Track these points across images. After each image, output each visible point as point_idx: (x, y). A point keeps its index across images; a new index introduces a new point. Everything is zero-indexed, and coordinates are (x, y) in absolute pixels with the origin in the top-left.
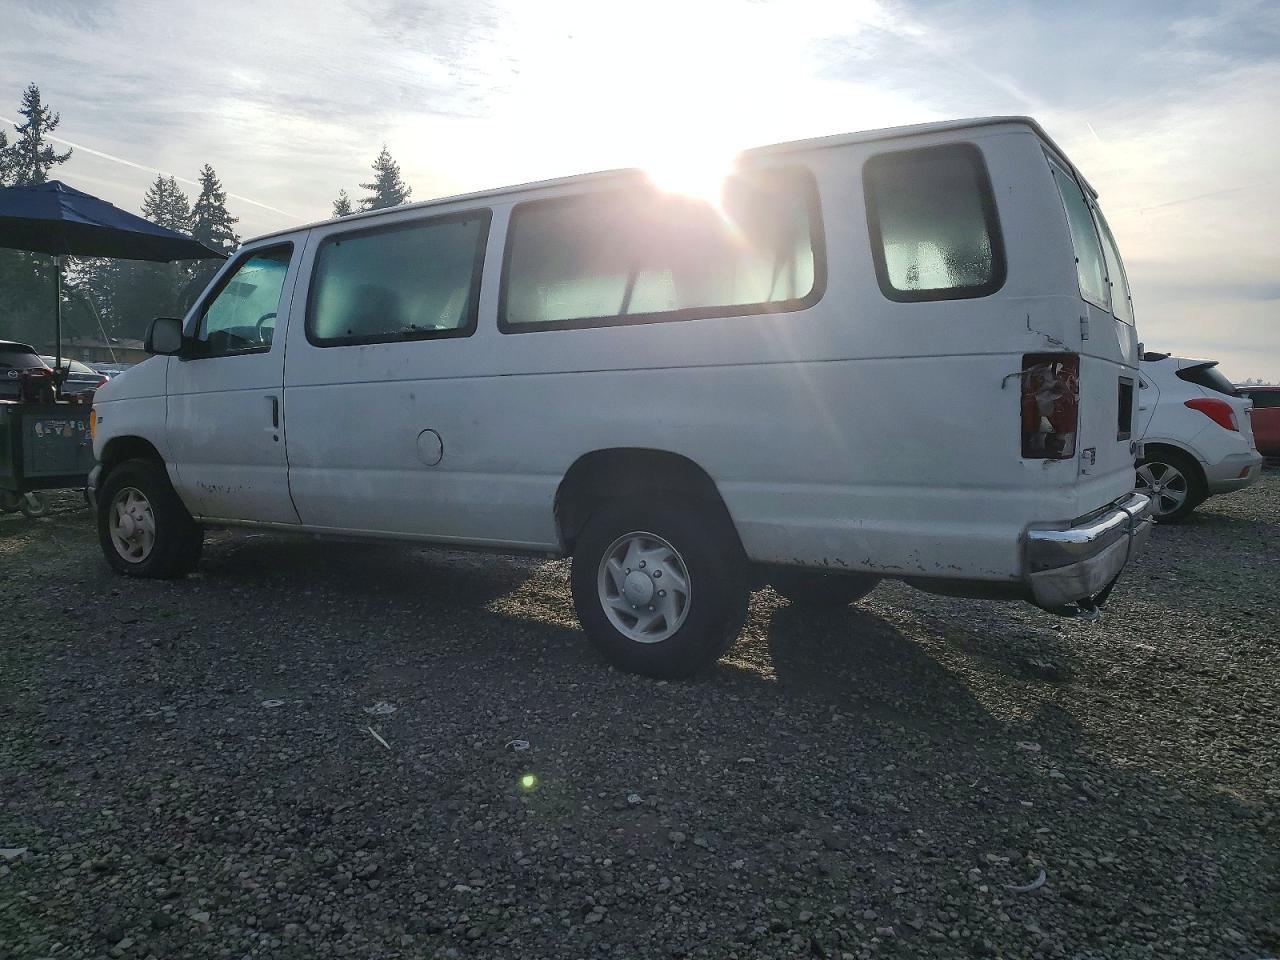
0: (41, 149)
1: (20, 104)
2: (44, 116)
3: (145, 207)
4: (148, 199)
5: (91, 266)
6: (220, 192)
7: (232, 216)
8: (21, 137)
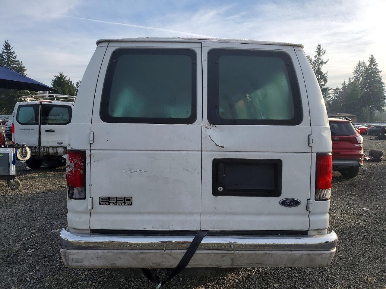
0: (320, 61)
1: (315, 49)
2: (322, 52)
3: (354, 72)
4: (355, 69)
5: (337, 92)
6: (376, 63)
7: (380, 70)
8: (315, 59)
